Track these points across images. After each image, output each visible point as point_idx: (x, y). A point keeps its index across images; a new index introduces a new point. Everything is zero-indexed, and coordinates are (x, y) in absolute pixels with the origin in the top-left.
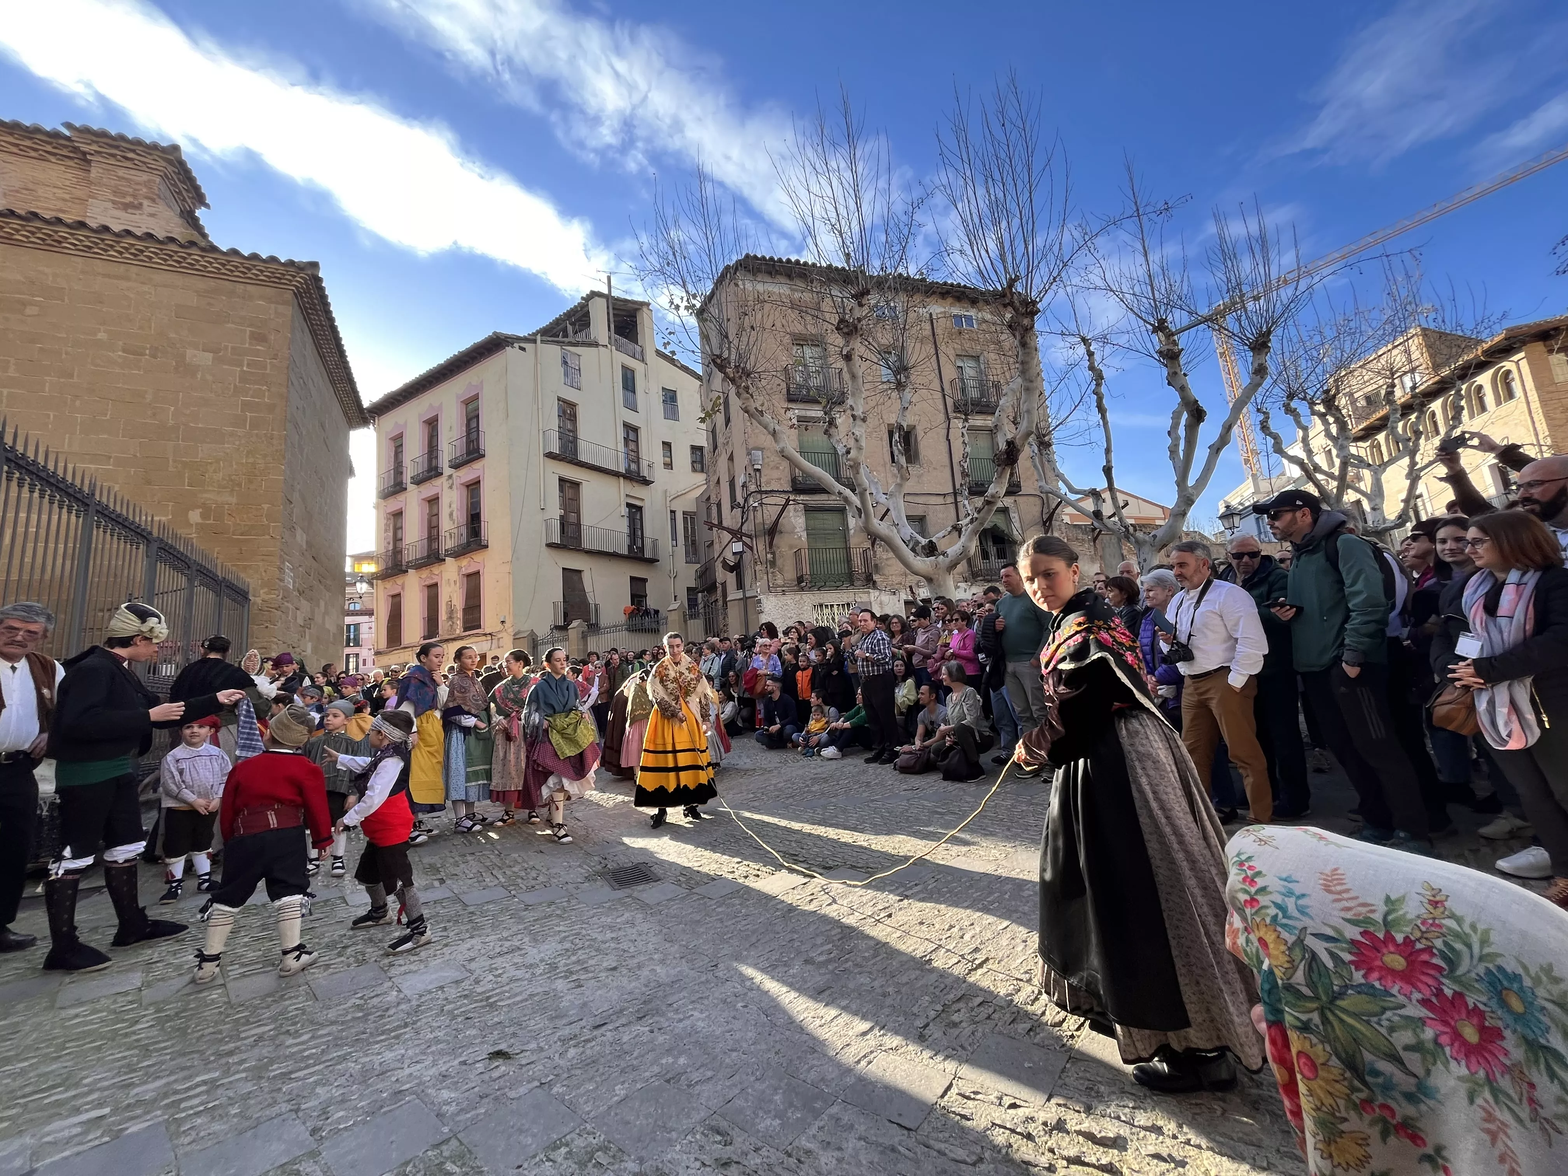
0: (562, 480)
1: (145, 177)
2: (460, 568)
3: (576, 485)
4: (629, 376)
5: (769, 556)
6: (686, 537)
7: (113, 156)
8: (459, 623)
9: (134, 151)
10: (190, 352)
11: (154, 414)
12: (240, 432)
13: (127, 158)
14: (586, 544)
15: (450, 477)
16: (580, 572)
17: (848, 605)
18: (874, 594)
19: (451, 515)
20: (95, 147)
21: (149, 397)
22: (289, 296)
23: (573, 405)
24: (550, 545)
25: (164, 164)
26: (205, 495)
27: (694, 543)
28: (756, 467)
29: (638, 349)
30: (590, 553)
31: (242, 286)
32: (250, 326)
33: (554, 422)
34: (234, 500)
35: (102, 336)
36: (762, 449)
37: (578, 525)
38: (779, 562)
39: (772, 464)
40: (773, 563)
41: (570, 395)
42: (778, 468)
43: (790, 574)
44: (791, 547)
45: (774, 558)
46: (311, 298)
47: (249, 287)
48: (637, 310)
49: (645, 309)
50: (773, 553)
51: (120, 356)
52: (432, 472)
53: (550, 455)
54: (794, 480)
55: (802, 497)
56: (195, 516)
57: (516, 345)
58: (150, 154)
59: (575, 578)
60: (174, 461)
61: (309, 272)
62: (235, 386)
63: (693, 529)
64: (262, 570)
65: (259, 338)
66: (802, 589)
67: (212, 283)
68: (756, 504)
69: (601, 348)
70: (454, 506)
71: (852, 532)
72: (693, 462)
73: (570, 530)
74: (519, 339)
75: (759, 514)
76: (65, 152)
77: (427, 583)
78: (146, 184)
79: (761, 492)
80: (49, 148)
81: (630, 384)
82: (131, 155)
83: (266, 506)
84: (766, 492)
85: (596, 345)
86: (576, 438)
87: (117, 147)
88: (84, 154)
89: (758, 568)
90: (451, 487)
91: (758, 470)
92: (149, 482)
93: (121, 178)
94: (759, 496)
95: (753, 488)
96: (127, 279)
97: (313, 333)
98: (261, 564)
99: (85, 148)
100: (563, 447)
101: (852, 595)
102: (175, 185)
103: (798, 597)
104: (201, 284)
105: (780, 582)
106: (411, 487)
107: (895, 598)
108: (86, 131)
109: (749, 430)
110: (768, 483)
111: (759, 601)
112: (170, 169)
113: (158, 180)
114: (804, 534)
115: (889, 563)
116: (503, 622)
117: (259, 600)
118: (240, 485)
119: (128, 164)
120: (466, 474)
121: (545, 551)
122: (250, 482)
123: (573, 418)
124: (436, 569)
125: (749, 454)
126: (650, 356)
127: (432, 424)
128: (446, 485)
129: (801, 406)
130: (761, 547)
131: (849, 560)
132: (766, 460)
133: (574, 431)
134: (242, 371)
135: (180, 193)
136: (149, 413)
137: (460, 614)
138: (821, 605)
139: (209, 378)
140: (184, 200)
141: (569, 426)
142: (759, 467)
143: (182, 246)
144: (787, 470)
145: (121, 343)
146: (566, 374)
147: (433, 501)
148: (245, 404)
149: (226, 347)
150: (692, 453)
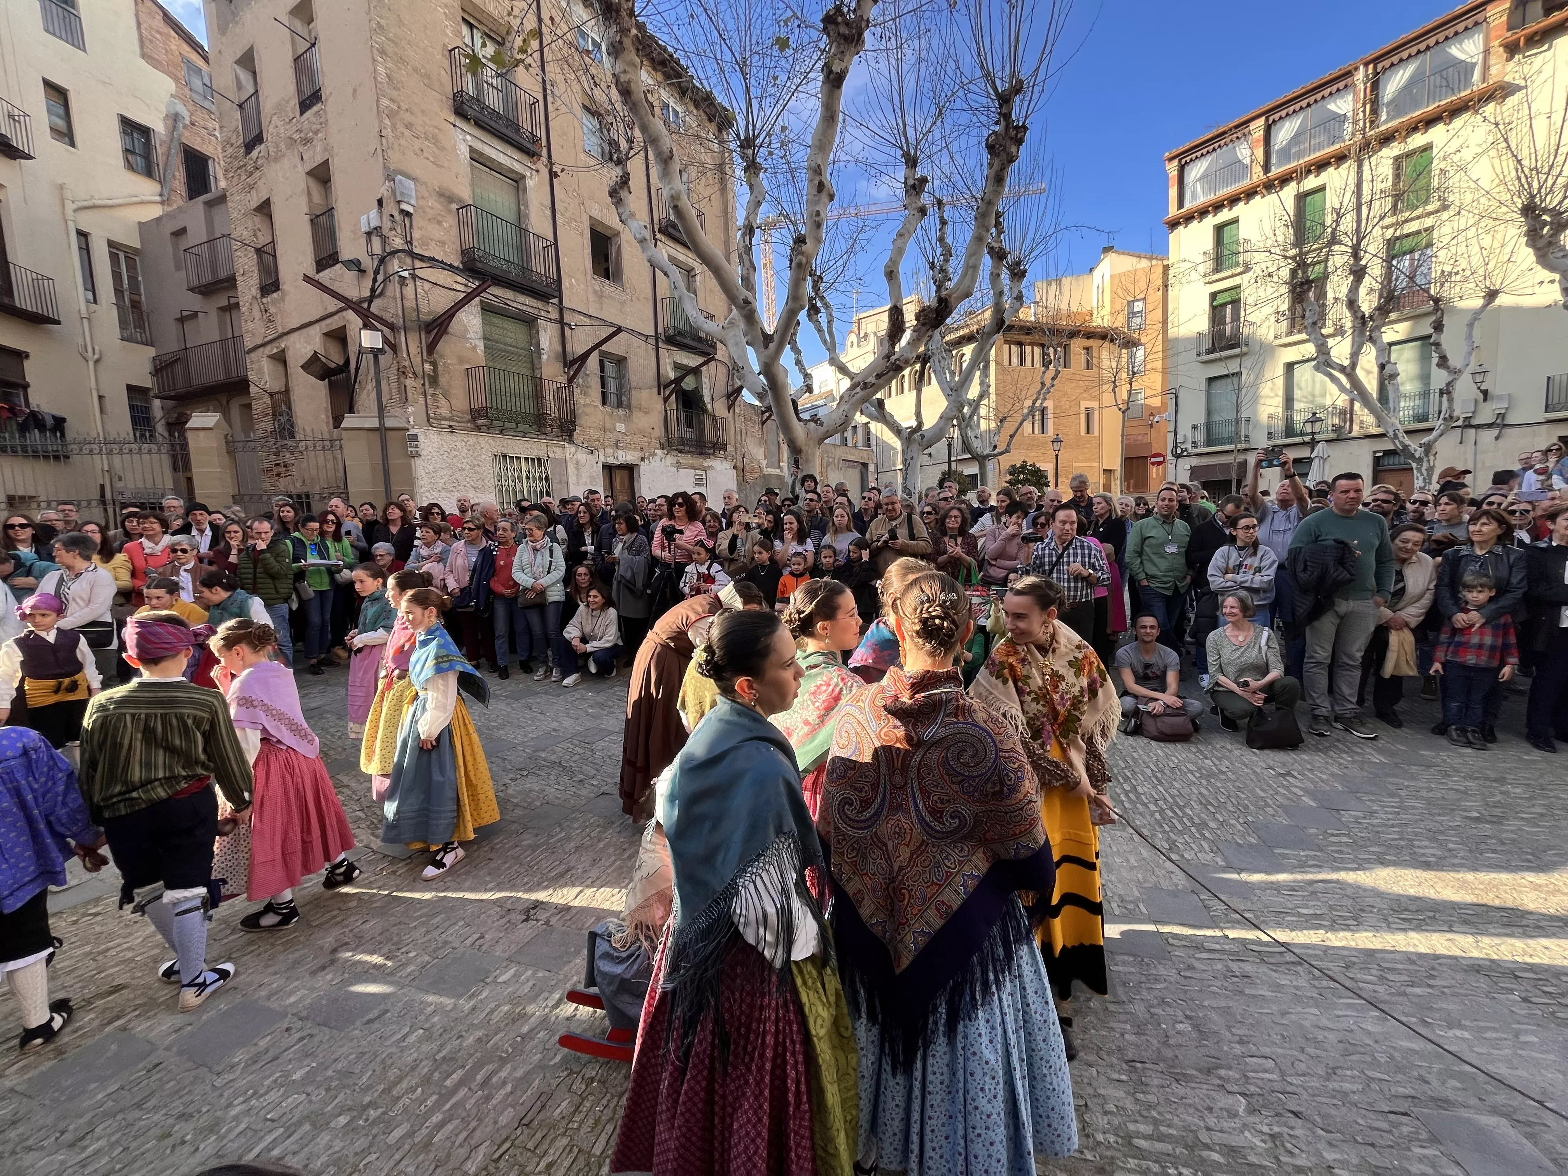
5: (428, 367)
6: (118, 291)
17: (539, 460)
18: (570, 449)
27: (136, 305)
28: (405, 207)
36: (415, 180)
38: (443, 380)
39: (431, 213)
40: (434, 380)
43: (461, 403)
44: (461, 360)
45: (435, 370)
50: (434, 364)
54: (465, 253)
63: (133, 279)
66: (478, 429)
68: (406, 274)
71: (544, 357)
72: (127, 151)
75: (409, 291)
79: (414, 256)
84: (422, 258)
89: (410, 382)
91: (408, 214)
94: (409, 260)
95: (397, 242)
101: (544, 446)
103: (472, 440)
105: (444, 411)
107: (592, 459)
109: (387, 132)
110: (424, 242)
111: (414, 438)
114: (481, 345)
115: (587, 410)
125: (390, 178)
129: (477, 132)
130: (414, 349)
131: (538, 395)
138: (504, 456)
142: (410, 209)
144: (455, 231)
150: (124, 132)
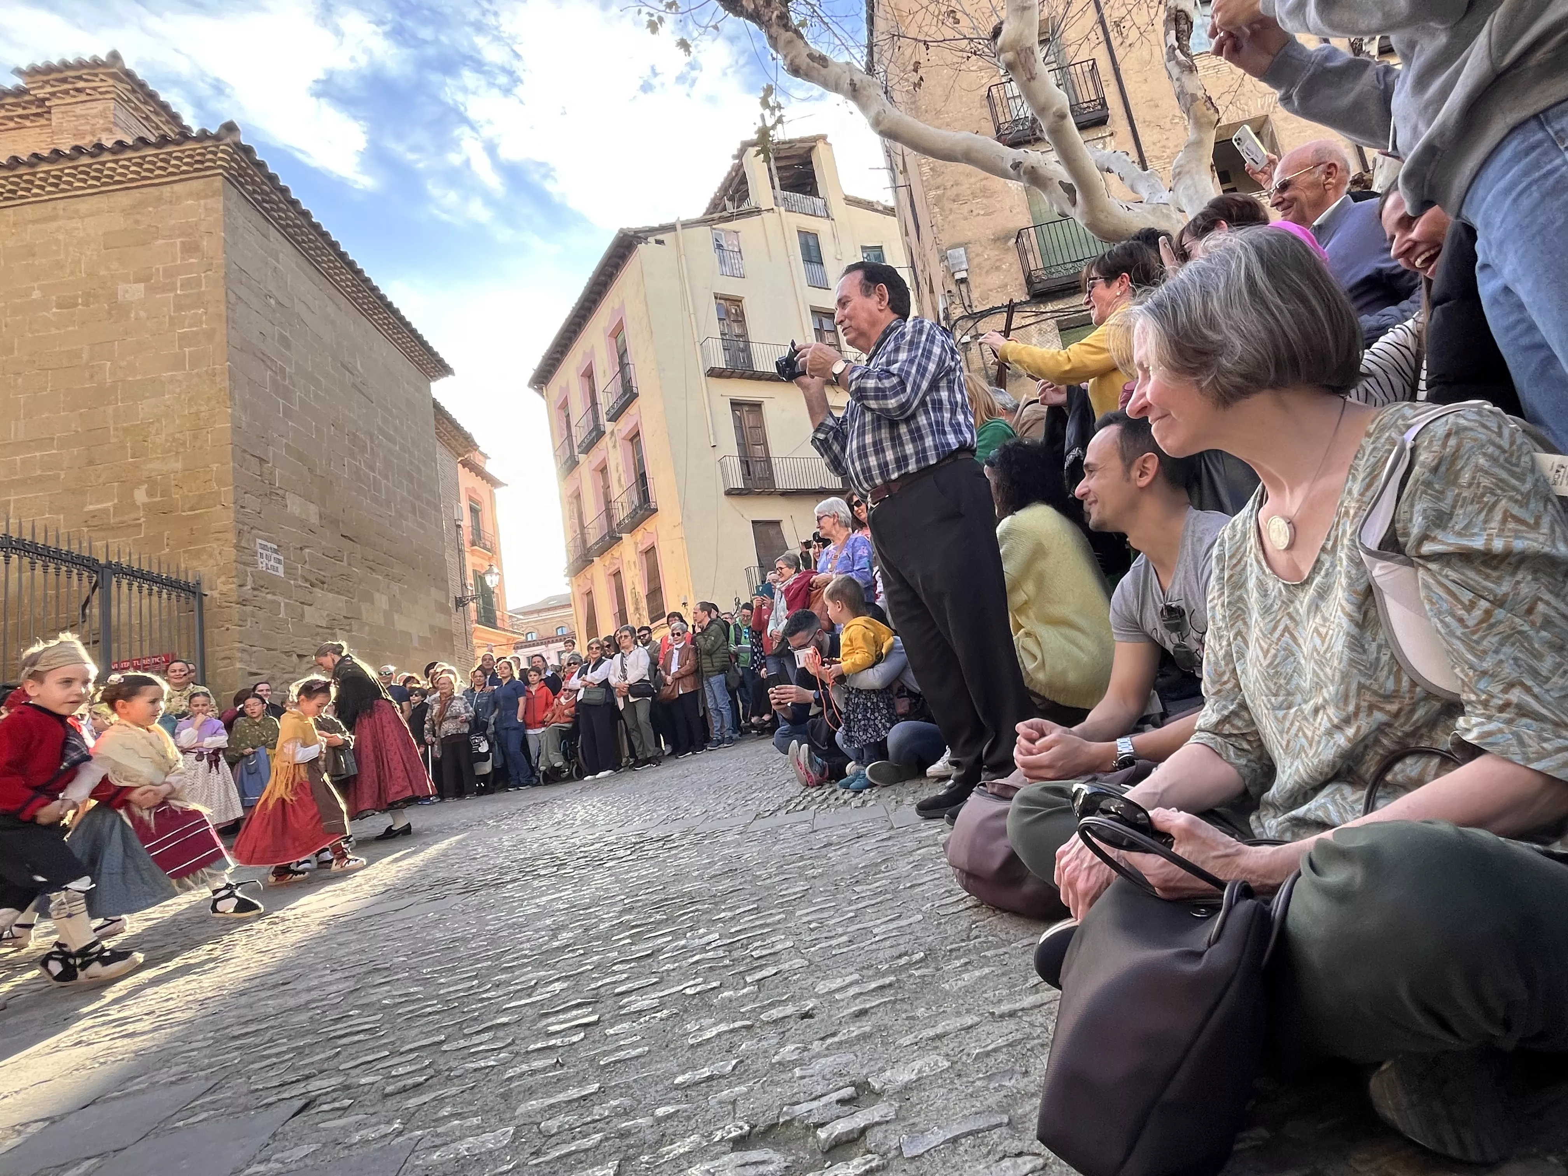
0: (736, 404)
1: (99, 106)
2: (636, 544)
3: (756, 406)
4: (811, 242)
7: (66, 92)
8: (645, 613)
9: (80, 78)
10: (121, 287)
11: (92, 376)
12: (179, 374)
13: (78, 90)
14: (782, 482)
15: (612, 433)
16: (777, 523)
19: (619, 480)
20: (49, 89)
21: (85, 356)
22: (218, 182)
23: (737, 301)
24: (731, 493)
25: (111, 82)
26: (149, 466)
28: (958, 276)
29: (819, 202)
30: (787, 494)
31: (167, 188)
32: (180, 236)
33: (715, 329)
34: (179, 466)
35: (36, 294)
36: (965, 245)
37: (768, 459)
39: (987, 265)
41: (731, 288)
42: (998, 268)
46: (254, 182)
47: (176, 187)
48: (812, 149)
49: (820, 145)
51: (54, 314)
52: (598, 433)
53: (714, 373)
54: (1029, 281)
55: (1050, 307)
56: (140, 496)
57: (651, 239)
58: (96, 75)
59: (772, 532)
60: (116, 429)
61: (228, 140)
62: (170, 317)
64: (217, 552)
65: (191, 248)
67: (136, 194)
68: (966, 339)
69: (765, 215)
70: (621, 468)
73: (758, 469)
74: (652, 231)
76: (34, 110)
77: (611, 571)
78: (103, 114)
79: (972, 317)
80: (20, 111)
81: (814, 253)
82: (81, 84)
83: (215, 466)
84: (983, 314)
85: (758, 211)
86: (747, 342)
87: (64, 81)
88: (43, 100)
90: (615, 446)
91: (963, 281)
92: (91, 462)
93: (78, 117)
94: (971, 323)
95: (957, 312)
96: (54, 218)
97: (291, 239)
98: (215, 545)
99: (41, 94)
100: (732, 359)
102: (137, 109)
104: (124, 199)
106: (582, 457)
108: (34, 72)
109: (937, 219)
110: (984, 298)
112: (121, 86)
113: (112, 104)
116: (684, 604)
117: (215, 594)
118: (184, 444)
119: (83, 97)
120: (624, 425)
121: (725, 501)
122: (195, 437)
123: (740, 318)
124: (616, 551)
125: (944, 258)
126: (838, 208)
127: (589, 375)
128: (610, 445)
132: (976, 261)
133: (744, 336)
134: (176, 295)
135: (147, 118)
136: (87, 375)
137: (644, 603)
139: (143, 314)
140: (158, 128)
141: (737, 330)
142: (963, 275)
143: (92, 155)
144: (1017, 266)
145: (54, 298)
146: (722, 261)
147: (603, 470)
148: (183, 338)
149: (158, 270)
